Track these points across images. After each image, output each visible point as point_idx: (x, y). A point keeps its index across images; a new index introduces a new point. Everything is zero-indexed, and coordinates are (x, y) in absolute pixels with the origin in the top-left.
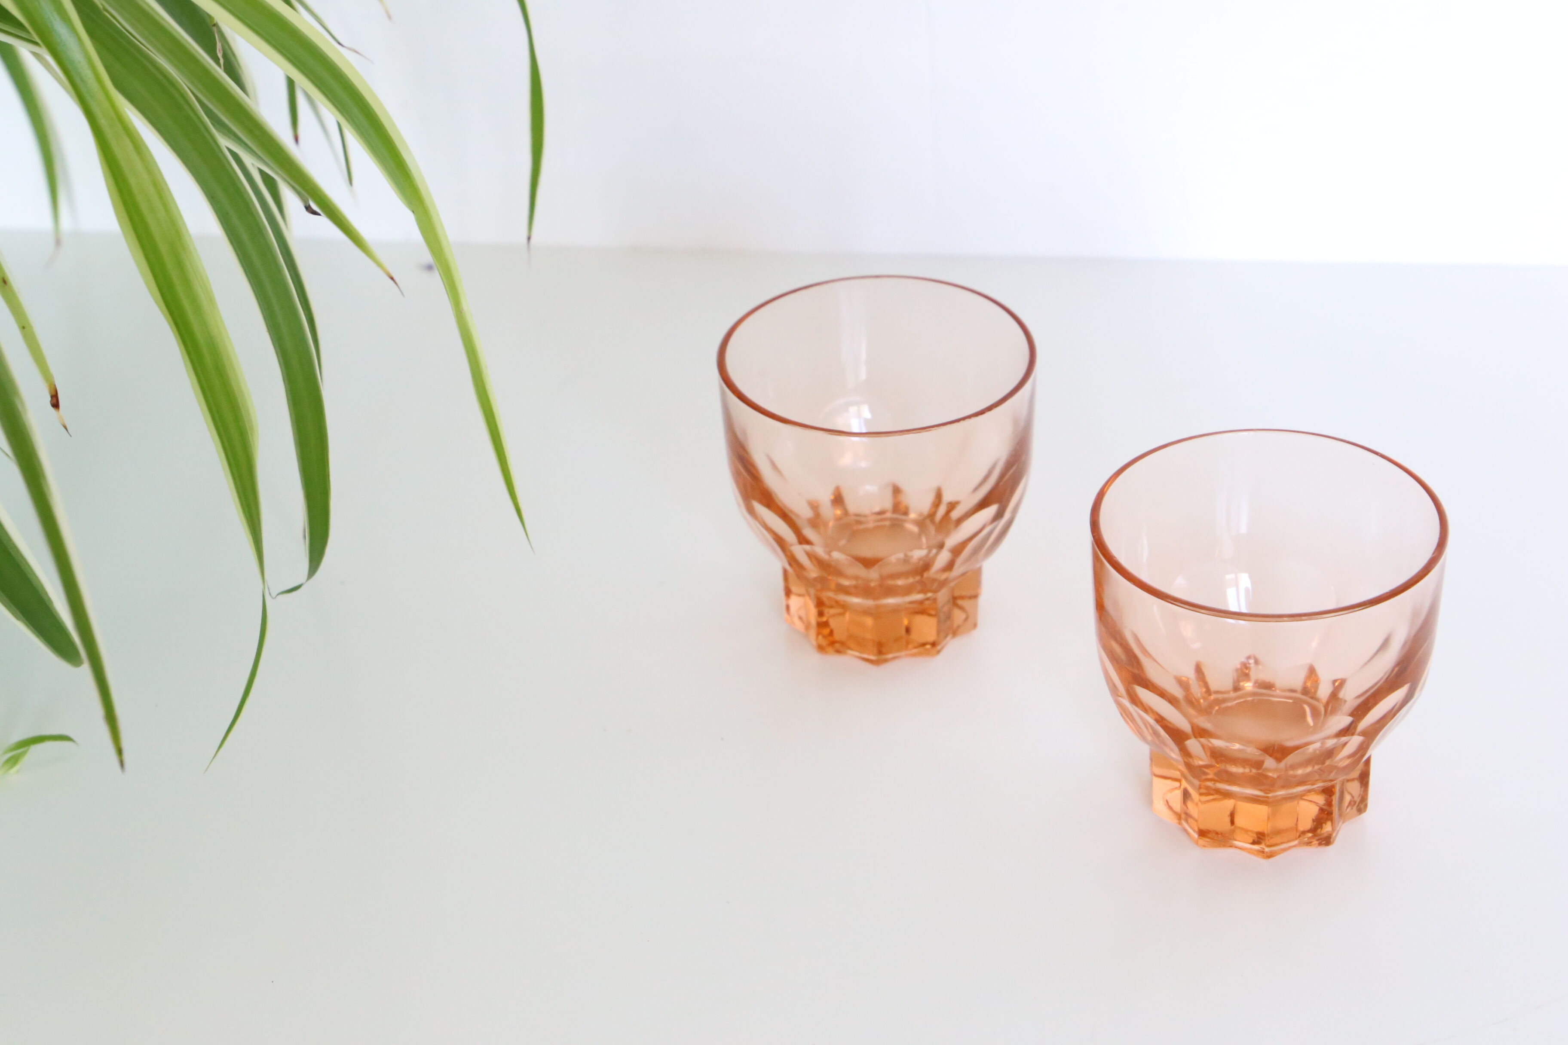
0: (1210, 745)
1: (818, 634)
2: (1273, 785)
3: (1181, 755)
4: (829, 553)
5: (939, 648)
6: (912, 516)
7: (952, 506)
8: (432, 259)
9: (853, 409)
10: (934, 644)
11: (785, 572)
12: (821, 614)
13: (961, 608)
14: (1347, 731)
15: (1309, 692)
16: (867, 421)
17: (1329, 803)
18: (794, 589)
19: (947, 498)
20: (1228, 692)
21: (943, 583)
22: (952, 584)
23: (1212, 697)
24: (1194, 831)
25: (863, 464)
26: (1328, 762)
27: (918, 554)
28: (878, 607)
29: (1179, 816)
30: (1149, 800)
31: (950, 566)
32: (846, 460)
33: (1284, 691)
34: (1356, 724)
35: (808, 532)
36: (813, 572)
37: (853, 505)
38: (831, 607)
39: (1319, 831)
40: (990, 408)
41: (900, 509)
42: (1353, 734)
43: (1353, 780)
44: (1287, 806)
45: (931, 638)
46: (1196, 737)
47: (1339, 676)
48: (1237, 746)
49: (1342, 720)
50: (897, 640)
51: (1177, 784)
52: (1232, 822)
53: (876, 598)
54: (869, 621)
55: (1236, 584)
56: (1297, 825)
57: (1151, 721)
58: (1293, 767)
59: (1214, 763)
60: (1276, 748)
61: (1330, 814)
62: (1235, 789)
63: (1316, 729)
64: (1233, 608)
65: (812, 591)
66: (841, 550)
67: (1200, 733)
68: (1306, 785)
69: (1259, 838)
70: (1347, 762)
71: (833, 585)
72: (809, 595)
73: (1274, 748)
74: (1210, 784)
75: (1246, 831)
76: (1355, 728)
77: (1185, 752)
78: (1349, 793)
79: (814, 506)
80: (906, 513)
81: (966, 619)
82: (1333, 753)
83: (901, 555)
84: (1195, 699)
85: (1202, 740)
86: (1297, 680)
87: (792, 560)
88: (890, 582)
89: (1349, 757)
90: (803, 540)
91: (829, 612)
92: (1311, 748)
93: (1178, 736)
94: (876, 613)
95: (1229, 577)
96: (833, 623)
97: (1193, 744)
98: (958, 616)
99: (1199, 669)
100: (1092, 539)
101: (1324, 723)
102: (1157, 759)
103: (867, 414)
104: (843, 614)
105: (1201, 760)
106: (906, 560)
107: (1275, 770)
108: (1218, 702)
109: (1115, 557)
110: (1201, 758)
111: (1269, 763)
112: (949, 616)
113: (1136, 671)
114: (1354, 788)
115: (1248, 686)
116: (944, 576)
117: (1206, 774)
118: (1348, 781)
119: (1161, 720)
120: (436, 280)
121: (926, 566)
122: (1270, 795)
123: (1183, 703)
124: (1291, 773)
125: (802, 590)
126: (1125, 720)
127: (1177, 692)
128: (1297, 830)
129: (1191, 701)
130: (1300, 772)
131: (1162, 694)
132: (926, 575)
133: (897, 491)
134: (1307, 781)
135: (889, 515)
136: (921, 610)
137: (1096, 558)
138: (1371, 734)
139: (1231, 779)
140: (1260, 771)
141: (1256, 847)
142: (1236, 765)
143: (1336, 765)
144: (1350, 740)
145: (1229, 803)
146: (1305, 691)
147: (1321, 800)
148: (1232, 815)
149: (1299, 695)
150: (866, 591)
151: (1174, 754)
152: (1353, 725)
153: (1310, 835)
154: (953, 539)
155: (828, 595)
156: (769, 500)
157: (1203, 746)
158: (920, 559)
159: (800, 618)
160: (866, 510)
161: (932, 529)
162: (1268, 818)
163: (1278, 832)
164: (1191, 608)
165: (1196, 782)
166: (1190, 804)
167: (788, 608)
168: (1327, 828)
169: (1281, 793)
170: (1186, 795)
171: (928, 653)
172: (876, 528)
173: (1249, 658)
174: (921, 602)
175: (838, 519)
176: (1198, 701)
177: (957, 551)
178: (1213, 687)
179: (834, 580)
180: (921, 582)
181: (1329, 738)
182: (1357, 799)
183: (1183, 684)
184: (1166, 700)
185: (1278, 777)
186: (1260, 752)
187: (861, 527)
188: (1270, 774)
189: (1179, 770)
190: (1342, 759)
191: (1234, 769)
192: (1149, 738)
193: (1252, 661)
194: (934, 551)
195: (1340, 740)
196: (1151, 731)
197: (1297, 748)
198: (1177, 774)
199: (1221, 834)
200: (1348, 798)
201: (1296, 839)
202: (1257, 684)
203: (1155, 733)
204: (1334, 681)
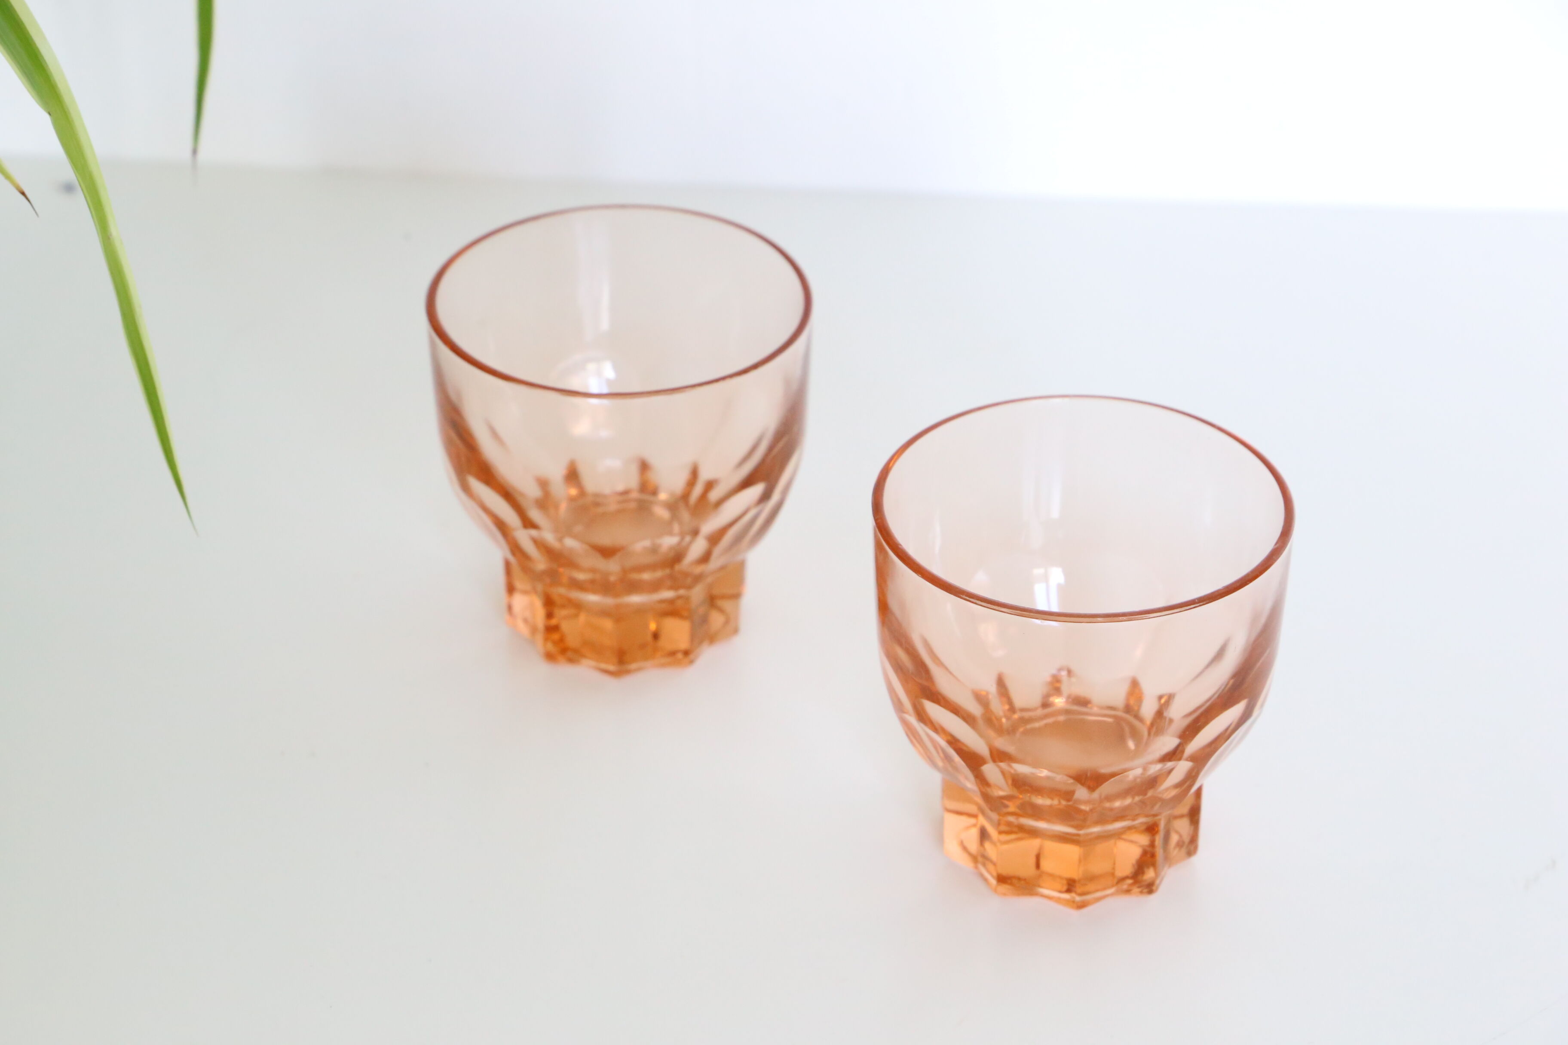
0: (1012, 771)
1: (546, 639)
2: (1085, 820)
3: (976, 783)
4: (560, 540)
5: (691, 656)
6: (663, 496)
7: (710, 485)
8: (75, 178)
9: (591, 367)
10: (686, 653)
11: (508, 566)
12: (549, 615)
13: (721, 610)
14: (1174, 755)
15: (1131, 709)
16: (609, 382)
17: (1152, 844)
18: (518, 584)
19: (705, 475)
20: (1035, 709)
21: (698, 578)
22: (709, 580)
23: (1016, 716)
24: (992, 876)
25: (604, 433)
26: (1150, 793)
27: (669, 542)
28: (618, 606)
29: (974, 858)
30: (940, 839)
31: (705, 558)
32: (582, 428)
33: (1102, 708)
34: (1183, 746)
35: (535, 515)
36: (541, 563)
37: (591, 484)
38: (563, 606)
39: (1140, 878)
40: (755, 366)
41: (647, 488)
42: (1180, 759)
43: (1182, 816)
44: (1101, 847)
45: (684, 645)
46: (994, 761)
47: (1165, 690)
48: (1044, 773)
49: (1168, 742)
50: (643, 646)
51: (972, 821)
52: (1038, 866)
53: (617, 595)
54: (608, 624)
55: (1046, 578)
56: (1114, 868)
57: (943, 743)
58: (1110, 798)
59: (1015, 792)
60: (1089, 775)
61: (1153, 855)
62: (1041, 825)
63: (1137, 753)
64: (1042, 606)
65: (540, 587)
66: (575, 537)
67: (999, 756)
68: (1125, 820)
69: (1071, 886)
70: (1173, 793)
71: (565, 580)
72: (536, 592)
73: (1087, 775)
74: (1011, 819)
75: (1051, 875)
76: (1183, 752)
77: (981, 779)
78: (1177, 832)
79: (543, 484)
80: (655, 492)
81: (727, 622)
82: (1156, 783)
83: (647, 543)
84: (996, 718)
85: (1002, 765)
86: (1117, 696)
87: (515, 548)
88: (635, 576)
89: (1177, 786)
90: (528, 523)
91: (561, 613)
92: (1132, 775)
93: (973, 761)
94: (617, 615)
95: (1038, 571)
96: (566, 627)
97: (990, 770)
98: (716, 619)
99: (1001, 683)
100: (874, 524)
101: (1147, 744)
102: (951, 790)
103: (609, 372)
104: (576, 616)
105: (1001, 789)
106: (654, 550)
107: (1086, 802)
108: (1024, 721)
109: (901, 545)
110: (1001, 787)
111: (1081, 793)
112: (705, 620)
113: (925, 683)
114: (1183, 826)
115: (1059, 702)
116: (698, 570)
117: (1006, 806)
118: (1176, 817)
119: (953, 742)
120: (79, 202)
121: (677, 556)
122: (1082, 832)
123: (981, 723)
124: (1107, 805)
125: (527, 586)
126: (912, 742)
127: (975, 709)
128: (1113, 874)
129: (990, 720)
130: (1117, 804)
131: (955, 710)
132: (677, 567)
133: (644, 466)
134: (1127, 816)
135: (635, 495)
136: (672, 610)
137: (879, 548)
138: (1201, 759)
139: (1036, 812)
140: (1070, 803)
141: (1066, 896)
142: (1042, 796)
143: (1160, 796)
144: (1176, 766)
145: (1036, 843)
146: (1128, 709)
147: (1144, 840)
148: (1038, 858)
149: (1120, 714)
150: (604, 586)
151: (969, 783)
152: (1180, 748)
153: (1130, 881)
154: (710, 525)
155: (560, 591)
156: (487, 475)
157: (1003, 773)
158: (671, 548)
159: (526, 621)
160: (607, 490)
161: (685, 515)
162: (1080, 861)
163: (1092, 878)
164: (989, 605)
165: (994, 816)
166: (987, 845)
167: (510, 608)
168: (1150, 874)
169: (1096, 829)
170: (983, 835)
171: (677, 663)
172: (619, 512)
173: (1060, 670)
174: (671, 601)
175: (572, 499)
176: (999, 720)
177: (715, 539)
178: (1019, 702)
179: (566, 573)
180: (671, 577)
181: (1152, 763)
182: (1186, 839)
183: (981, 698)
184: (959, 717)
185: (1091, 810)
186: (1071, 781)
187: (600, 510)
188: (1083, 807)
189: (977, 804)
190: (1167, 789)
191: (1040, 801)
192: (940, 764)
193: (1064, 673)
194: (688, 539)
195: (1165, 765)
196: (942, 755)
197: (1113, 775)
198: (973, 809)
199: (1025, 880)
200: (1174, 838)
201: (1113, 886)
202: (1071, 700)
203: (947, 758)
204: (1160, 697)
